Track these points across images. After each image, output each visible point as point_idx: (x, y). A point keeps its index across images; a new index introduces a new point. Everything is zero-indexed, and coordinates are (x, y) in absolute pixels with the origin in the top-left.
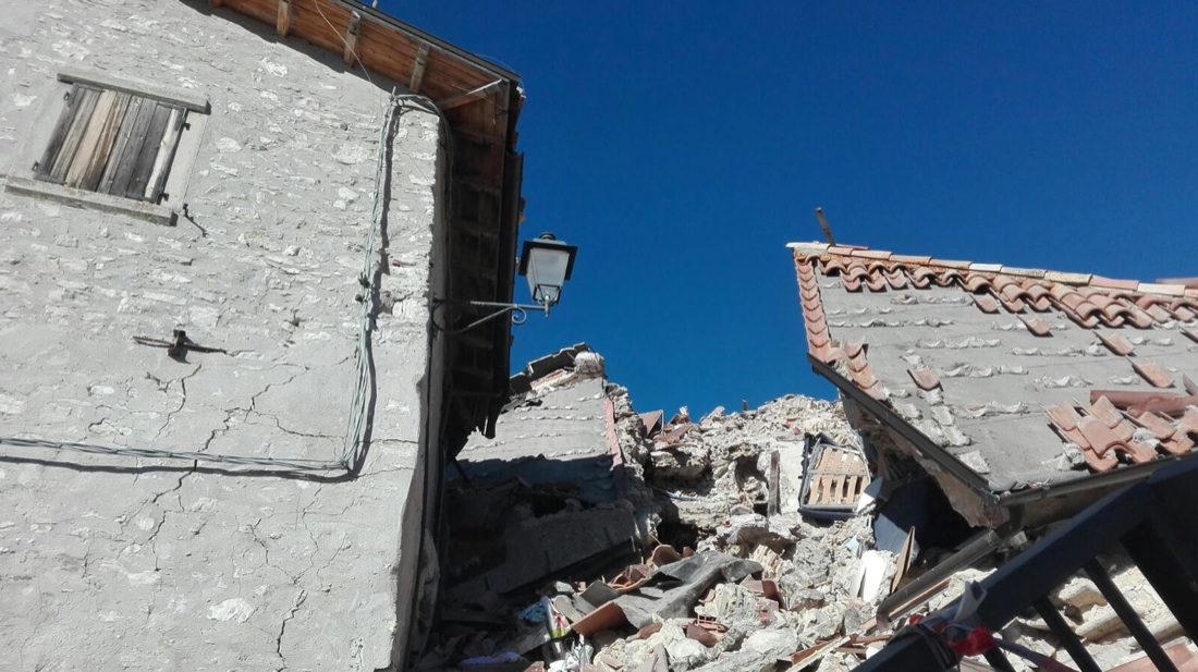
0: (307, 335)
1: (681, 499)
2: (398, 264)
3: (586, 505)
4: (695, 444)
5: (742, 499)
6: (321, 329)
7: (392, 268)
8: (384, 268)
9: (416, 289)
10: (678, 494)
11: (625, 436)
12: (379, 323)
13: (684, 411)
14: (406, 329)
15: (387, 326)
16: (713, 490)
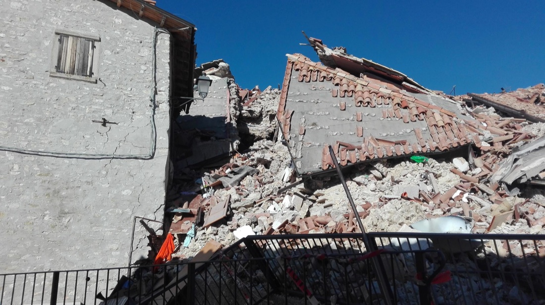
0: (137, 117)
1: (251, 126)
2: (160, 91)
3: (217, 138)
4: (257, 106)
5: (271, 126)
6: (140, 115)
7: (158, 92)
8: (156, 93)
9: (165, 100)
10: (250, 124)
11: (232, 109)
12: (156, 112)
13: (257, 87)
14: (163, 113)
15: (158, 113)
16: (262, 123)
